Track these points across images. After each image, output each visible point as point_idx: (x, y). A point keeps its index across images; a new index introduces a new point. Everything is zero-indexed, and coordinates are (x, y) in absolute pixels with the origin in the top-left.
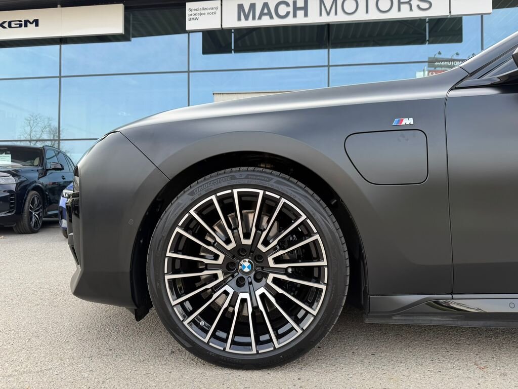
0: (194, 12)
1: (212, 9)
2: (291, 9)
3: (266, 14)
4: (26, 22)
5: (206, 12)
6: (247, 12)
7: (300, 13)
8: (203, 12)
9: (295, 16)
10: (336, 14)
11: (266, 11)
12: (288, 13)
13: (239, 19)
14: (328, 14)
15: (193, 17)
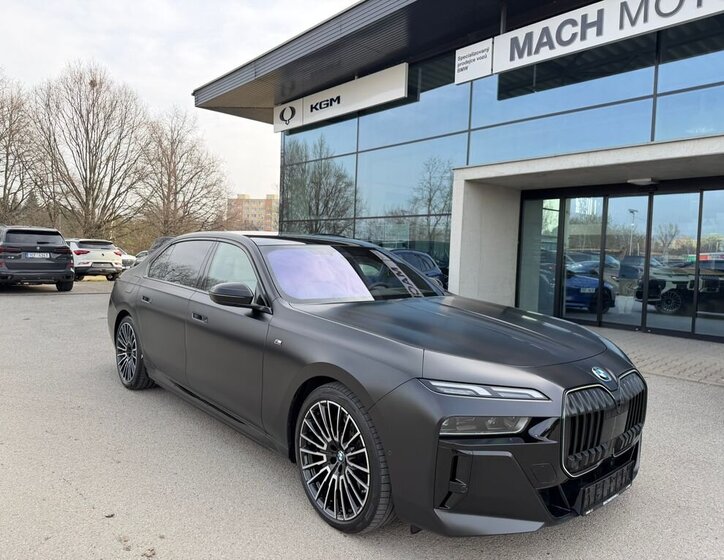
0: (464, 61)
1: (483, 51)
2: (578, 29)
3: (545, 44)
4: (332, 100)
5: (475, 57)
6: (521, 45)
7: (592, 32)
8: (472, 58)
9: (583, 37)
10: (646, 20)
11: (545, 40)
12: (574, 36)
13: (512, 59)
14: (633, 23)
15: (461, 67)
